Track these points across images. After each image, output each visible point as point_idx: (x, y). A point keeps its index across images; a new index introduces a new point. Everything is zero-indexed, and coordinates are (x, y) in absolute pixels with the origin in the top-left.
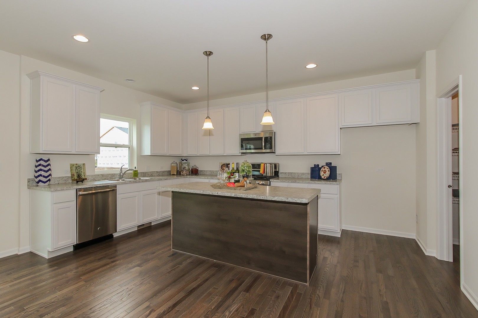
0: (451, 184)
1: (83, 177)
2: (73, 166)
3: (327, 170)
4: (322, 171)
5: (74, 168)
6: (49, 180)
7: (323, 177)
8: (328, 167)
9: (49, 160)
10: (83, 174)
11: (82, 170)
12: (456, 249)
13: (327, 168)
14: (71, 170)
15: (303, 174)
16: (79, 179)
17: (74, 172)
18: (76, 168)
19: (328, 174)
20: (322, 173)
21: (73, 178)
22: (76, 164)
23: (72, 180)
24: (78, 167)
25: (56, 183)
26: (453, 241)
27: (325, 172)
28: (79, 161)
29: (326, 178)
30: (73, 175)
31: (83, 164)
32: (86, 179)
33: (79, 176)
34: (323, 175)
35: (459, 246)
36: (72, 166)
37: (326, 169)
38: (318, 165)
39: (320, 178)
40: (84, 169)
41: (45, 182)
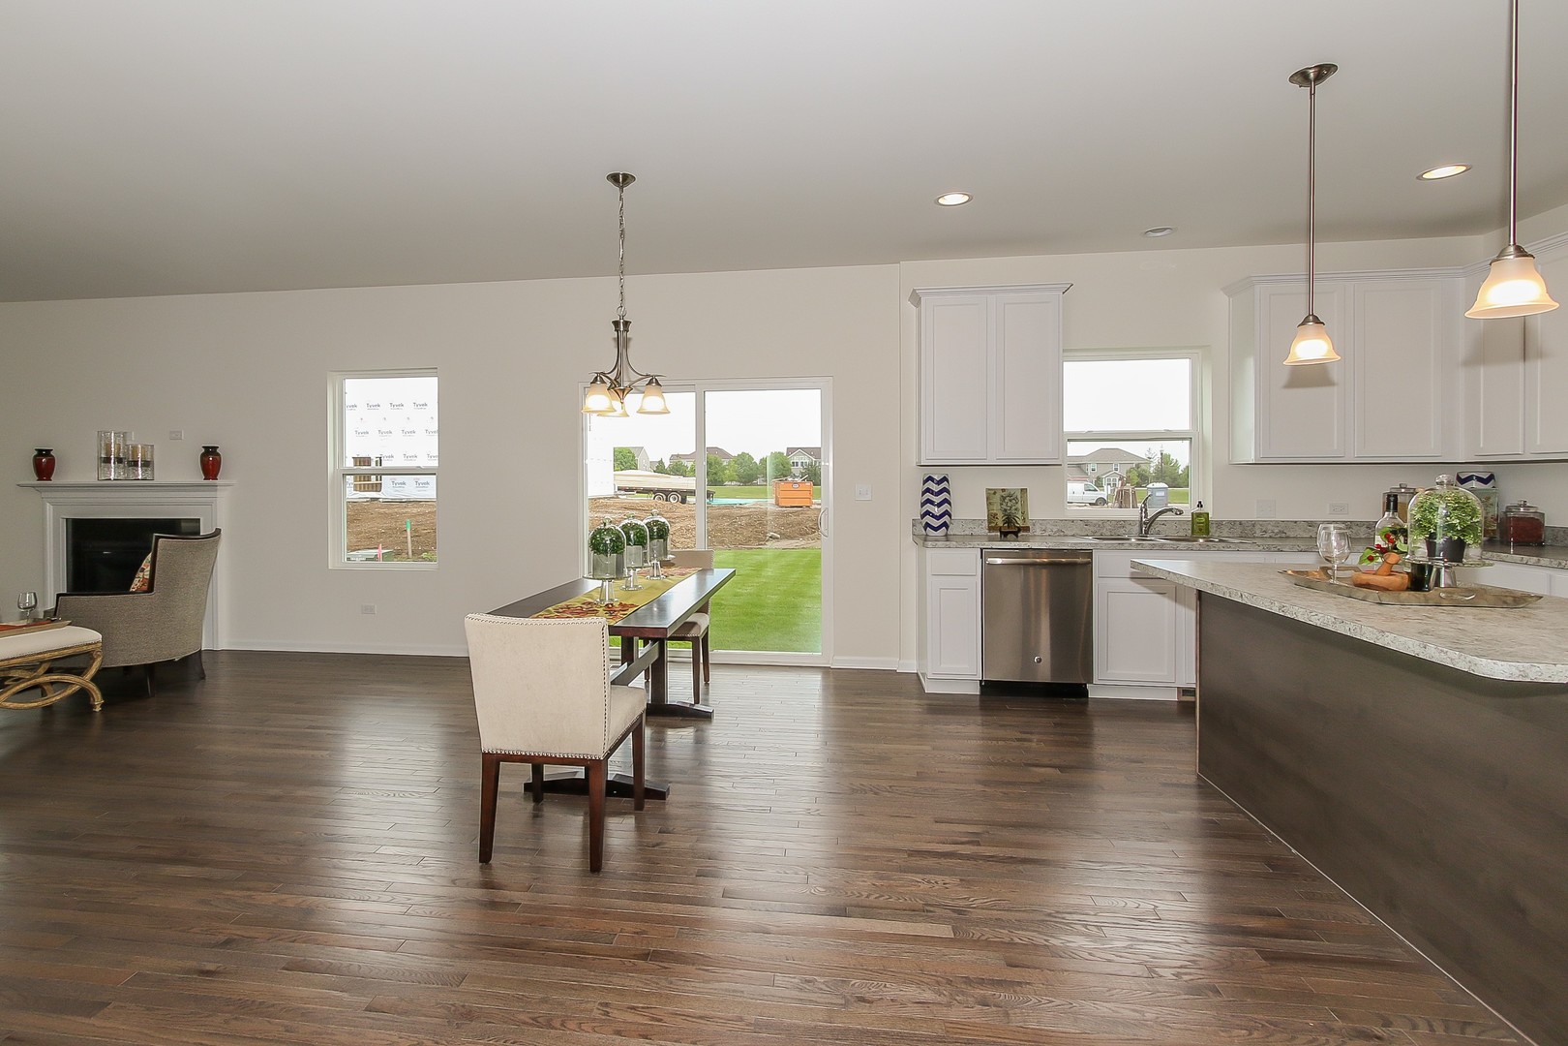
1: (1020, 523)
2: (995, 493)
5: (997, 499)
6: (945, 525)
9: (945, 479)
10: (1019, 515)
11: (1019, 506)
14: (989, 504)
16: (1009, 527)
17: (996, 509)
18: (1003, 498)
21: (993, 525)
22: (1003, 490)
23: (991, 529)
24: (1007, 496)
25: (967, 533)
28: (1011, 482)
30: (992, 517)
31: (1022, 490)
32: (1027, 529)
33: (1009, 520)
36: (991, 493)
40: (1025, 504)
41: (936, 529)
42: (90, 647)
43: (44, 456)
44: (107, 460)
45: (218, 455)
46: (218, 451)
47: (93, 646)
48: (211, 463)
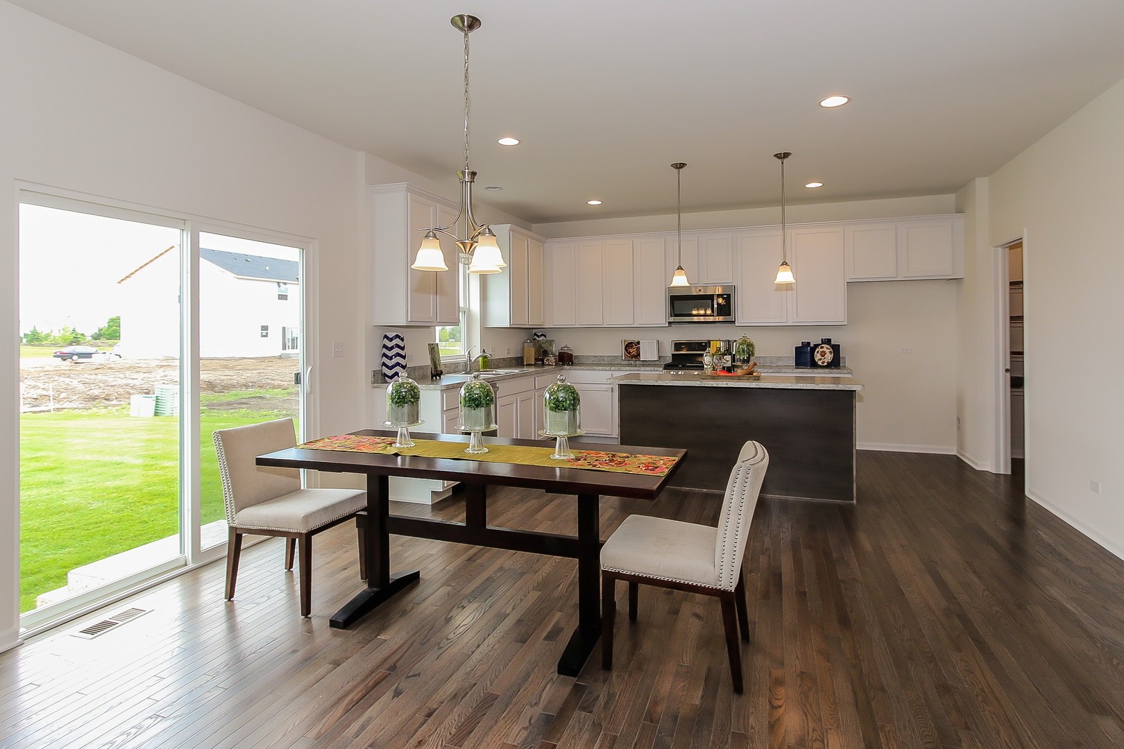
0: (1009, 367)
3: (827, 351)
4: (818, 352)
7: (820, 363)
8: (829, 347)
12: (1018, 465)
13: (827, 348)
15: (779, 358)
19: (829, 357)
20: (817, 357)
26: (1012, 453)
27: (823, 354)
29: (825, 364)
34: (820, 359)
35: (1023, 460)
37: (824, 349)
38: (809, 343)
39: (814, 365)
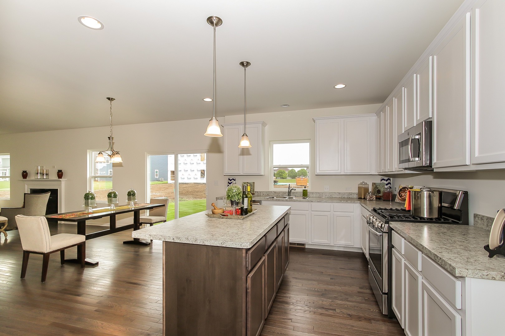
2: (245, 183)
9: (233, 179)
22: (248, 182)
31: (253, 182)
40: (254, 187)
42: (3, 222)
43: (25, 172)
44: (38, 173)
45: (62, 172)
46: (62, 171)
47: (5, 221)
48: (60, 174)
